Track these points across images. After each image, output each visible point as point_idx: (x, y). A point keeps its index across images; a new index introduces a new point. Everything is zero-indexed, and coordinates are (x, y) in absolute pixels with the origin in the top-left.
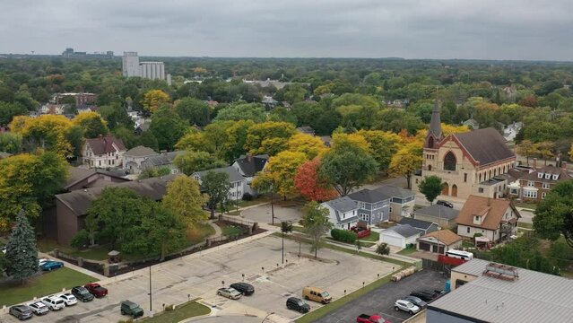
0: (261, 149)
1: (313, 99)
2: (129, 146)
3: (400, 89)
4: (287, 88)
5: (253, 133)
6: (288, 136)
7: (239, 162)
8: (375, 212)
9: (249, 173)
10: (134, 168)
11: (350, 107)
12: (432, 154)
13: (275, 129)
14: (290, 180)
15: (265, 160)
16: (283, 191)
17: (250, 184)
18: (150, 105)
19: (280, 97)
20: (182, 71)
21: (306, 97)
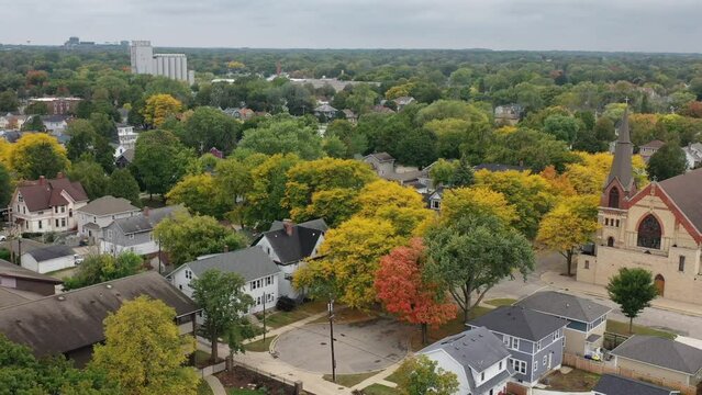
0: (310, 209)
1: (386, 105)
2: (93, 192)
3: (504, 91)
4: (348, 90)
5: (296, 179)
6: (359, 184)
7: (270, 237)
8: (540, 357)
9: (288, 259)
10: (94, 234)
11: (445, 121)
12: (615, 217)
13: (335, 172)
14: (366, 277)
15: (318, 233)
16: (350, 298)
17: (289, 278)
18: (153, 116)
19: (340, 104)
20: (211, 65)
21: (377, 102)
